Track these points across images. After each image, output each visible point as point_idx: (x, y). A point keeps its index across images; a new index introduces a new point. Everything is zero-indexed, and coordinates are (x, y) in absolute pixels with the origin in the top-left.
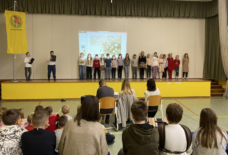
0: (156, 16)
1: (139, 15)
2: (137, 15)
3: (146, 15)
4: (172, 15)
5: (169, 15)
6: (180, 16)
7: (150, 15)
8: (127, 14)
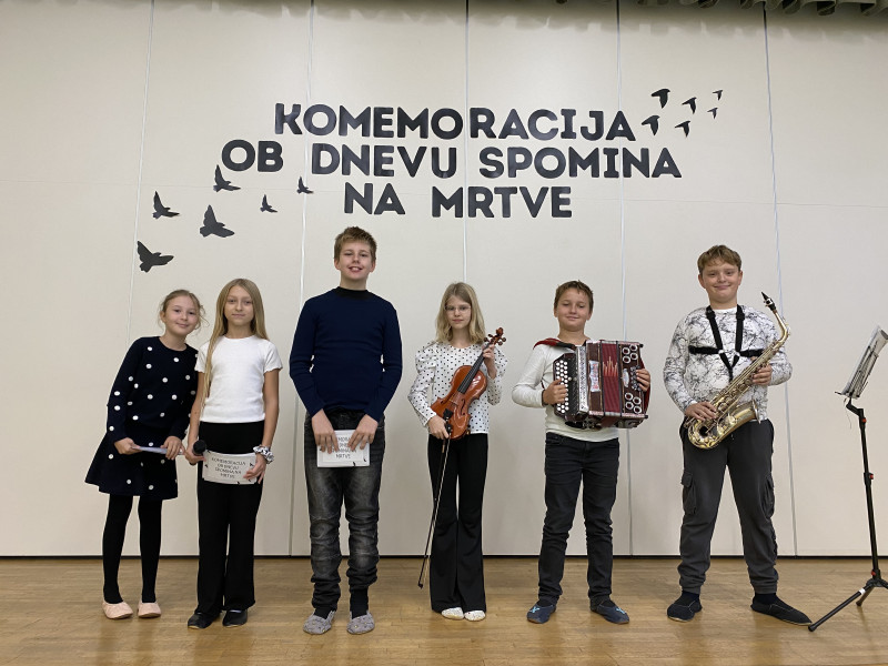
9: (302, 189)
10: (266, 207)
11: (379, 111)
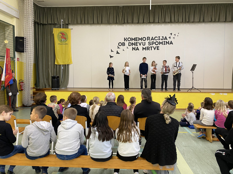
0: (198, 22)
1: (179, 21)
2: (177, 21)
3: (188, 21)
4: (217, 20)
5: (213, 20)
6: (227, 20)
7: (191, 21)
8: (166, 21)
9: (127, 48)
10: (123, 50)
11: (136, 38)
